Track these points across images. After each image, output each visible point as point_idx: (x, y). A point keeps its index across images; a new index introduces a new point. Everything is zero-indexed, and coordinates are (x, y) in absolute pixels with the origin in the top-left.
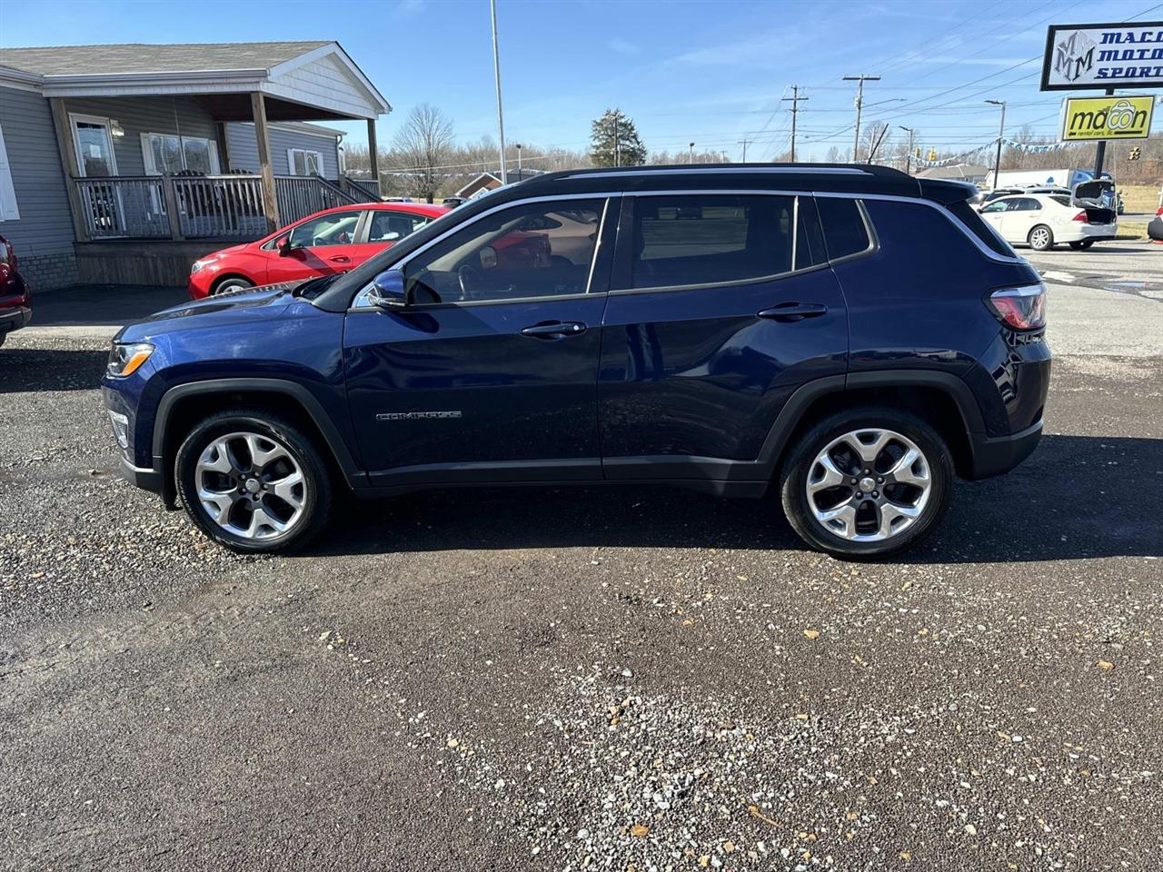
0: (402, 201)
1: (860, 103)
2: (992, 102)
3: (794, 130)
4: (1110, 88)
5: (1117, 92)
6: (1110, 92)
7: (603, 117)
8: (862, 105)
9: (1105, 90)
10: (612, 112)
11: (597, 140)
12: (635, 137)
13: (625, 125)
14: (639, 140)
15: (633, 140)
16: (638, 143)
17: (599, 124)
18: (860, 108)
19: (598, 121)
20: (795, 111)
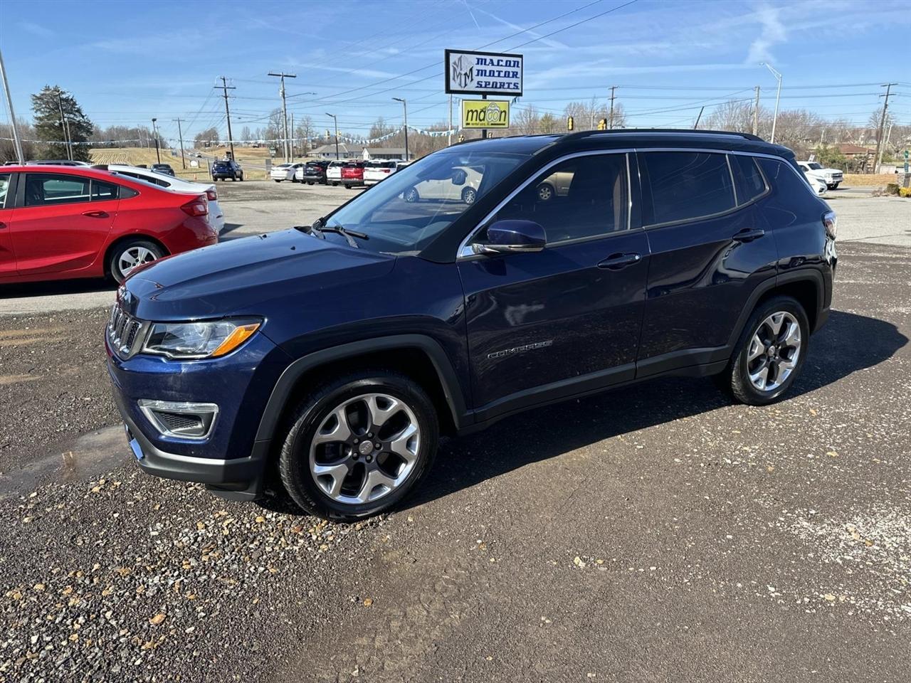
0: (60, 164)
1: (284, 94)
2: (397, 99)
3: (228, 113)
4: (485, 94)
5: (489, 97)
6: (485, 97)
7: (42, 92)
8: (286, 96)
9: (481, 96)
10: (51, 88)
11: (39, 112)
12: (79, 111)
13: (67, 100)
14: (84, 114)
15: (77, 114)
16: (83, 117)
17: (39, 98)
18: (284, 98)
19: (38, 95)
20: (226, 97)
